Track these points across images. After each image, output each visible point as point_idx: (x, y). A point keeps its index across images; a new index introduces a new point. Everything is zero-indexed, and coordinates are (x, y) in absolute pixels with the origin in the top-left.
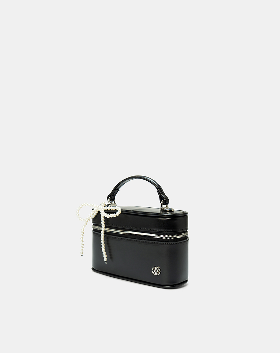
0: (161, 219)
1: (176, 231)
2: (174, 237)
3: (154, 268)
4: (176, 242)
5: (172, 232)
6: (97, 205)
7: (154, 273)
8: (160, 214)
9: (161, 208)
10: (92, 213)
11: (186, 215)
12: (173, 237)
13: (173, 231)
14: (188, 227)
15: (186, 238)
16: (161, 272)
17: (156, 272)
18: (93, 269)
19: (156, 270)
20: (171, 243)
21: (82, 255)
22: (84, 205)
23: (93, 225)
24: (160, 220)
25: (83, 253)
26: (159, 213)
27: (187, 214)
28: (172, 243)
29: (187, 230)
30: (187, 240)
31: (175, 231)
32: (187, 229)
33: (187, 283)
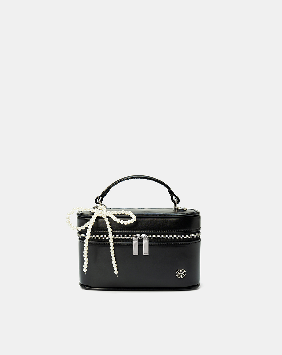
3: (179, 271)
7: (178, 276)
9: (175, 207)
14: (201, 227)
17: (181, 275)
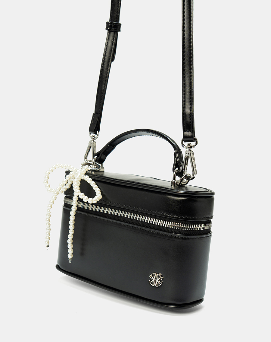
0: (172, 197)
1: (194, 219)
2: (190, 229)
3: (153, 275)
4: (193, 237)
5: (187, 219)
6: (75, 168)
7: (152, 283)
8: (171, 190)
9: (174, 181)
10: (65, 180)
11: (212, 197)
12: (188, 229)
13: (189, 219)
15: (208, 232)
16: (163, 281)
17: (155, 281)
18: (58, 267)
19: (156, 278)
20: (184, 237)
21: (48, 246)
22: (57, 167)
23: (66, 197)
24: (170, 199)
25: (49, 243)
26: (170, 188)
27: (213, 194)
28: (186, 237)
29: (212, 220)
30: (209, 235)
31: (191, 219)
32: (211, 217)
33: (202, 304)
